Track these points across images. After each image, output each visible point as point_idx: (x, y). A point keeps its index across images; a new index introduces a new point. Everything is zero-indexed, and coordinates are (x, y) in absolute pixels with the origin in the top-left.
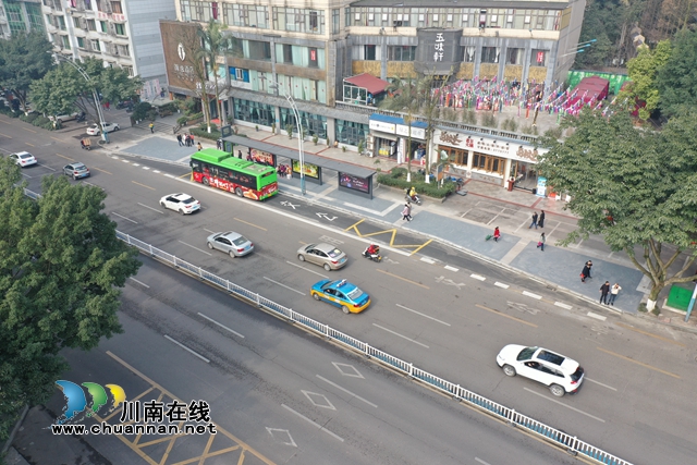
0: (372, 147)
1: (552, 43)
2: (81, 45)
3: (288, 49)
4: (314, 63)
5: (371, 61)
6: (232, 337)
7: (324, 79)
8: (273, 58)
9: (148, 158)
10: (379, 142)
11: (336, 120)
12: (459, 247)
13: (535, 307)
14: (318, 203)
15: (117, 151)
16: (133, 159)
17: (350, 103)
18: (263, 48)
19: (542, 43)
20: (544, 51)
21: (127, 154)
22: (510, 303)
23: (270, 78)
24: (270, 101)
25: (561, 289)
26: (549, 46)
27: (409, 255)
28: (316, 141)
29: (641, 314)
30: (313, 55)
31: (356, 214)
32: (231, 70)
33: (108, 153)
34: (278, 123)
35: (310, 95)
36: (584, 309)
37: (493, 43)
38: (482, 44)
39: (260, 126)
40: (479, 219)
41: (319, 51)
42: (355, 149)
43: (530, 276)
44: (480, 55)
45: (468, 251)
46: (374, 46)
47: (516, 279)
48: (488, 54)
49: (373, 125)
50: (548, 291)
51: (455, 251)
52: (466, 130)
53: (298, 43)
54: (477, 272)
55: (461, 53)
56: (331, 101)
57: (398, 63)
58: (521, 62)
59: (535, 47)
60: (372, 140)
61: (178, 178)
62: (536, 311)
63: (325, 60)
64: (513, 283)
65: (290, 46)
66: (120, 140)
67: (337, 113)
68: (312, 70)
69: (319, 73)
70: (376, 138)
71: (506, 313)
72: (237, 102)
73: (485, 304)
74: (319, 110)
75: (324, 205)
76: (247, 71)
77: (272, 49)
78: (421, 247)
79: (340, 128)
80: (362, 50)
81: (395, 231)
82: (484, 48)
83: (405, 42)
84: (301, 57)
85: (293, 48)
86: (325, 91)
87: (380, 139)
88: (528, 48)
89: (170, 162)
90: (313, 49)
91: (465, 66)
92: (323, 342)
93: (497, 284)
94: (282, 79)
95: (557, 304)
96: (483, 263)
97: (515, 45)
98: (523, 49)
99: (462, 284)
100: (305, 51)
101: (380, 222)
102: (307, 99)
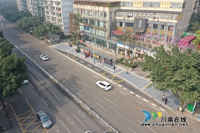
0: (118, 51)
1: (175, 24)
2: (52, 19)
3: (98, 22)
4: (105, 26)
5: (121, 27)
6: (57, 100)
7: (107, 31)
8: (95, 24)
9: (60, 49)
10: (120, 50)
11: (109, 43)
12: (131, 83)
13: (145, 104)
14: (97, 66)
15: (53, 47)
16: (56, 49)
17: (113, 38)
18: (92, 22)
19: (172, 24)
20: (173, 26)
21: (55, 48)
22: (137, 102)
23: (94, 30)
24: (94, 36)
25: (156, 100)
26: (174, 25)
27: (115, 83)
28: (104, 48)
29: (177, 111)
30: (105, 24)
31: (106, 70)
32: (85, 27)
33: (51, 47)
34: (95, 42)
35: (103, 35)
36: (160, 107)
37: (157, 23)
38: (153, 23)
39: (91, 43)
40: (140, 75)
41: (106, 23)
42: (114, 51)
43: (148, 95)
44: (153, 26)
45: (133, 85)
46: (122, 23)
47: (143, 95)
48: (155, 26)
49: (118, 45)
50: (151, 100)
51: (129, 84)
52: (143, 48)
53: (101, 21)
54: (132, 91)
55: (147, 25)
56: (108, 37)
57: (129, 27)
58: (165, 29)
59: (169, 25)
60: (118, 49)
61: (64, 55)
62: (144, 105)
63: (108, 26)
64: (142, 96)
65: (99, 21)
66: (55, 44)
67: (110, 41)
68: (104, 28)
69: (106, 29)
70: (119, 49)
71: (135, 105)
72: (86, 36)
73: (130, 101)
74: (105, 40)
75: (98, 66)
76: (88, 28)
77: (95, 22)
78: (120, 81)
79: (111, 45)
80: (119, 24)
81: (114, 76)
82: (154, 25)
83: (131, 22)
84: (102, 25)
85: (100, 22)
86: (107, 34)
87: (121, 49)
88: (167, 25)
89: (65, 51)
90: (104, 23)
91: (148, 30)
92: (79, 105)
93: (137, 95)
94: (97, 30)
95: (152, 104)
96: (136, 89)
97: (164, 24)
98: (166, 25)
99: (126, 94)
100: (103, 23)
101: (112, 73)
102: (103, 36)
